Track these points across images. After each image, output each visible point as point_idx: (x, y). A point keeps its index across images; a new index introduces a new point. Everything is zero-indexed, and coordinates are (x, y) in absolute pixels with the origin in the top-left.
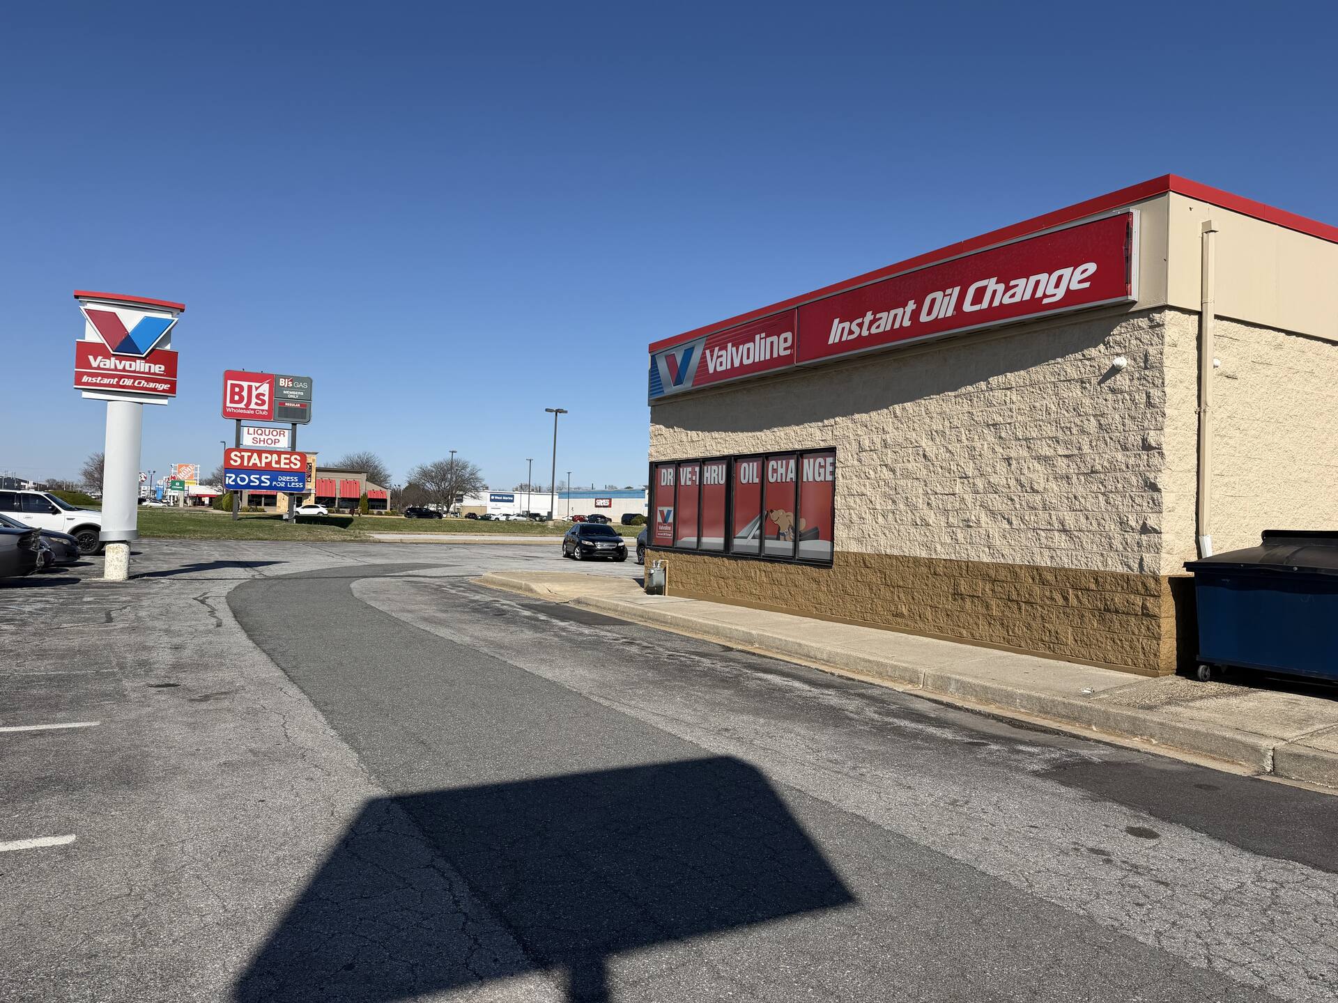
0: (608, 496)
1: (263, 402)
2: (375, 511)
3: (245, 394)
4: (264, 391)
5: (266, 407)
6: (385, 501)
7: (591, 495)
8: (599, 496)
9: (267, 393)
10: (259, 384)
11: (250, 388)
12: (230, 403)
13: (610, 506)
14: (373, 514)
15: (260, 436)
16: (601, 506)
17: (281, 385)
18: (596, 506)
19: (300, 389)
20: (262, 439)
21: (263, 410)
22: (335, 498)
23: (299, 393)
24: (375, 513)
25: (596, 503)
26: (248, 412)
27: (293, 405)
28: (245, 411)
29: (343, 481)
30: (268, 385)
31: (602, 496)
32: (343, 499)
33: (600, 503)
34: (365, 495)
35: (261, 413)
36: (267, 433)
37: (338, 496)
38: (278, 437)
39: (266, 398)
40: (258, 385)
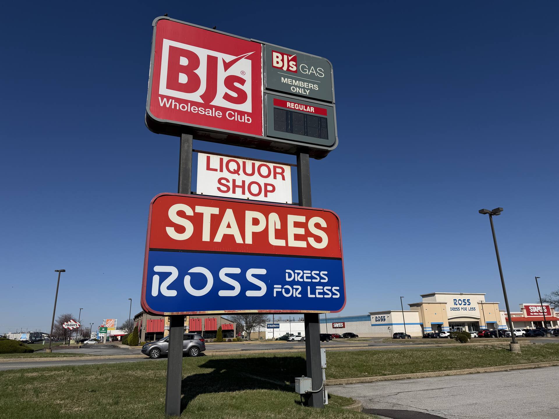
0: (342, 321)
1: (242, 98)
2: (227, 339)
3: (202, 72)
4: (243, 73)
5: (247, 107)
6: (233, 331)
7: (329, 321)
8: (334, 321)
9: (248, 77)
10: (232, 58)
11: (212, 62)
12: (169, 87)
13: (344, 327)
14: (225, 341)
15: (235, 176)
16: (337, 328)
17: (275, 64)
18: (334, 328)
19: (311, 78)
20: (239, 183)
21: (241, 113)
22: (201, 331)
23: (311, 86)
24: (227, 340)
25: (333, 326)
26: (210, 113)
27: (302, 108)
28: (201, 111)
29: (207, 319)
30: (249, 62)
31: (337, 321)
32: (206, 332)
33: (336, 325)
34: (220, 328)
35: (237, 118)
36: (249, 170)
37: (203, 330)
38: (270, 180)
39: (247, 88)
40: (229, 58)
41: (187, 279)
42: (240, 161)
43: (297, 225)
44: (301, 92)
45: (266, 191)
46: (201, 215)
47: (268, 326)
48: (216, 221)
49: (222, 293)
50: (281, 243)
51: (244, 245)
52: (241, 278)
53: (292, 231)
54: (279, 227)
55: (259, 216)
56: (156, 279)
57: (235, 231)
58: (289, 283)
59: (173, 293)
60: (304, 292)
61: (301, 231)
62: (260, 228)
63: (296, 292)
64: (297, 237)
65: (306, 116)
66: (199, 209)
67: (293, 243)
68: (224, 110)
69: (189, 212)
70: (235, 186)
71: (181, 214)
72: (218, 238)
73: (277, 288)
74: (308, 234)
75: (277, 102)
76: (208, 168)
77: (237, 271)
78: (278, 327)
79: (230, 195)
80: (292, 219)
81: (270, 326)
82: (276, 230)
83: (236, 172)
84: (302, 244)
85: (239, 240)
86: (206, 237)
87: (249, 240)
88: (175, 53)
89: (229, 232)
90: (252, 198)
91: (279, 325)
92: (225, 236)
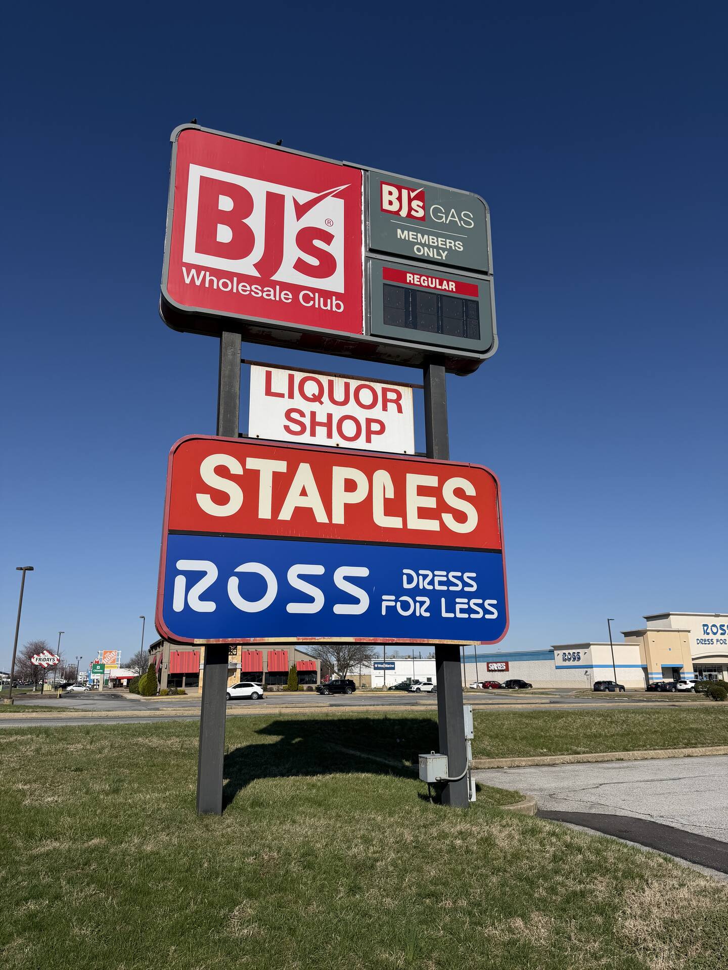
0: (504, 659)
1: (326, 267)
2: (305, 686)
3: (257, 222)
4: (329, 222)
5: (336, 283)
6: (315, 672)
7: (481, 659)
8: (490, 660)
9: (338, 231)
10: (309, 196)
11: (275, 203)
12: (199, 249)
13: (507, 670)
14: (303, 690)
15: (315, 406)
16: (495, 671)
17: (386, 206)
18: (489, 671)
19: (450, 230)
20: (321, 418)
22: (262, 673)
23: (450, 243)
24: (305, 688)
25: (488, 667)
26: (271, 294)
27: (434, 284)
28: (256, 291)
29: (271, 652)
30: (341, 203)
31: (495, 659)
33: (494, 666)
34: (294, 667)
35: (318, 302)
36: (339, 395)
37: (265, 670)
38: (377, 413)
39: (337, 249)
40: (304, 196)
41: (233, 584)
42: (324, 380)
43: (423, 491)
44: (432, 254)
45: (369, 433)
46: (256, 474)
47: (376, 666)
48: (282, 484)
49: (293, 608)
50: (395, 522)
51: (330, 525)
52: (324, 583)
53: (414, 502)
54: (390, 494)
55: (357, 476)
56: (180, 582)
57: (314, 501)
58: (409, 593)
59: (209, 607)
60: (434, 608)
61: (430, 502)
62: (357, 497)
63: (421, 609)
64: (423, 513)
65: (441, 298)
66: (252, 463)
67: (415, 523)
68: (295, 289)
69: (235, 468)
70: (314, 423)
71: (222, 471)
72: (286, 514)
73: (388, 601)
74: (443, 507)
75: (388, 273)
76: (268, 392)
77: (319, 570)
78: (393, 668)
79: (306, 438)
80: (413, 481)
81: (379, 666)
82: (387, 501)
83: (317, 399)
84: (432, 525)
85: (321, 517)
86: (265, 511)
87: (339, 518)
88: (210, 189)
89: (303, 502)
90: (344, 444)
91: (393, 664)
92: (298, 510)
